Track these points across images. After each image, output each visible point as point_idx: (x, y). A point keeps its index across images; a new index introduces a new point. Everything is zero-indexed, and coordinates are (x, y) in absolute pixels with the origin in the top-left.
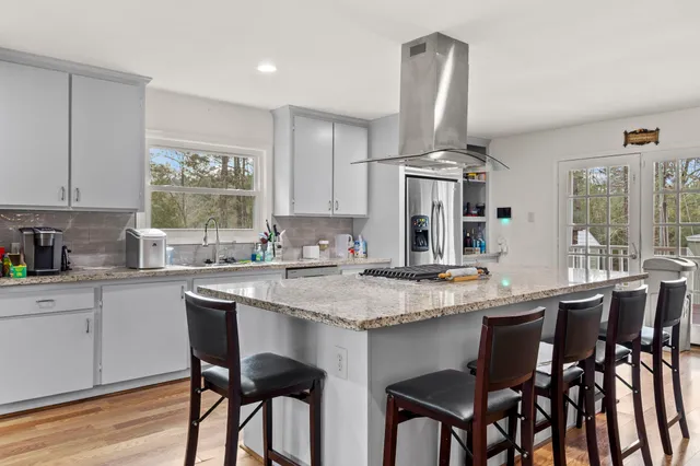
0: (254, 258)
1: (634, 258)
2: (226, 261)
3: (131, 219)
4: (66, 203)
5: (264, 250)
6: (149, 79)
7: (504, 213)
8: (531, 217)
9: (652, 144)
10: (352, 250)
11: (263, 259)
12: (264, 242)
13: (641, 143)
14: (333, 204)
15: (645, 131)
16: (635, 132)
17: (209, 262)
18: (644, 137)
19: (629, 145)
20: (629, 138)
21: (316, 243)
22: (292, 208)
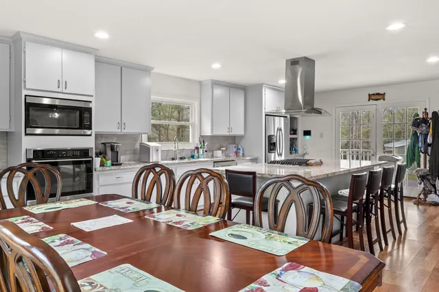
0: (193, 157)
1: (373, 155)
2: (181, 158)
3: (140, 138)
4: (119, 131)
5: (198, 152)
6: (152, 69)
7: (307, 133)
8: (321, 136)
9: (382, 100)
10: (236, 153)
11: (198, 157)
12: (197, 148)
13: (377, 100)
14: (230, 129)
15: (378, 94)
16: (374, 94)
17: (173, 159)
18: (378, 97)
19: (371, 101)
20: (371, 97)
21: (219, 149)
22: (212, 131)
